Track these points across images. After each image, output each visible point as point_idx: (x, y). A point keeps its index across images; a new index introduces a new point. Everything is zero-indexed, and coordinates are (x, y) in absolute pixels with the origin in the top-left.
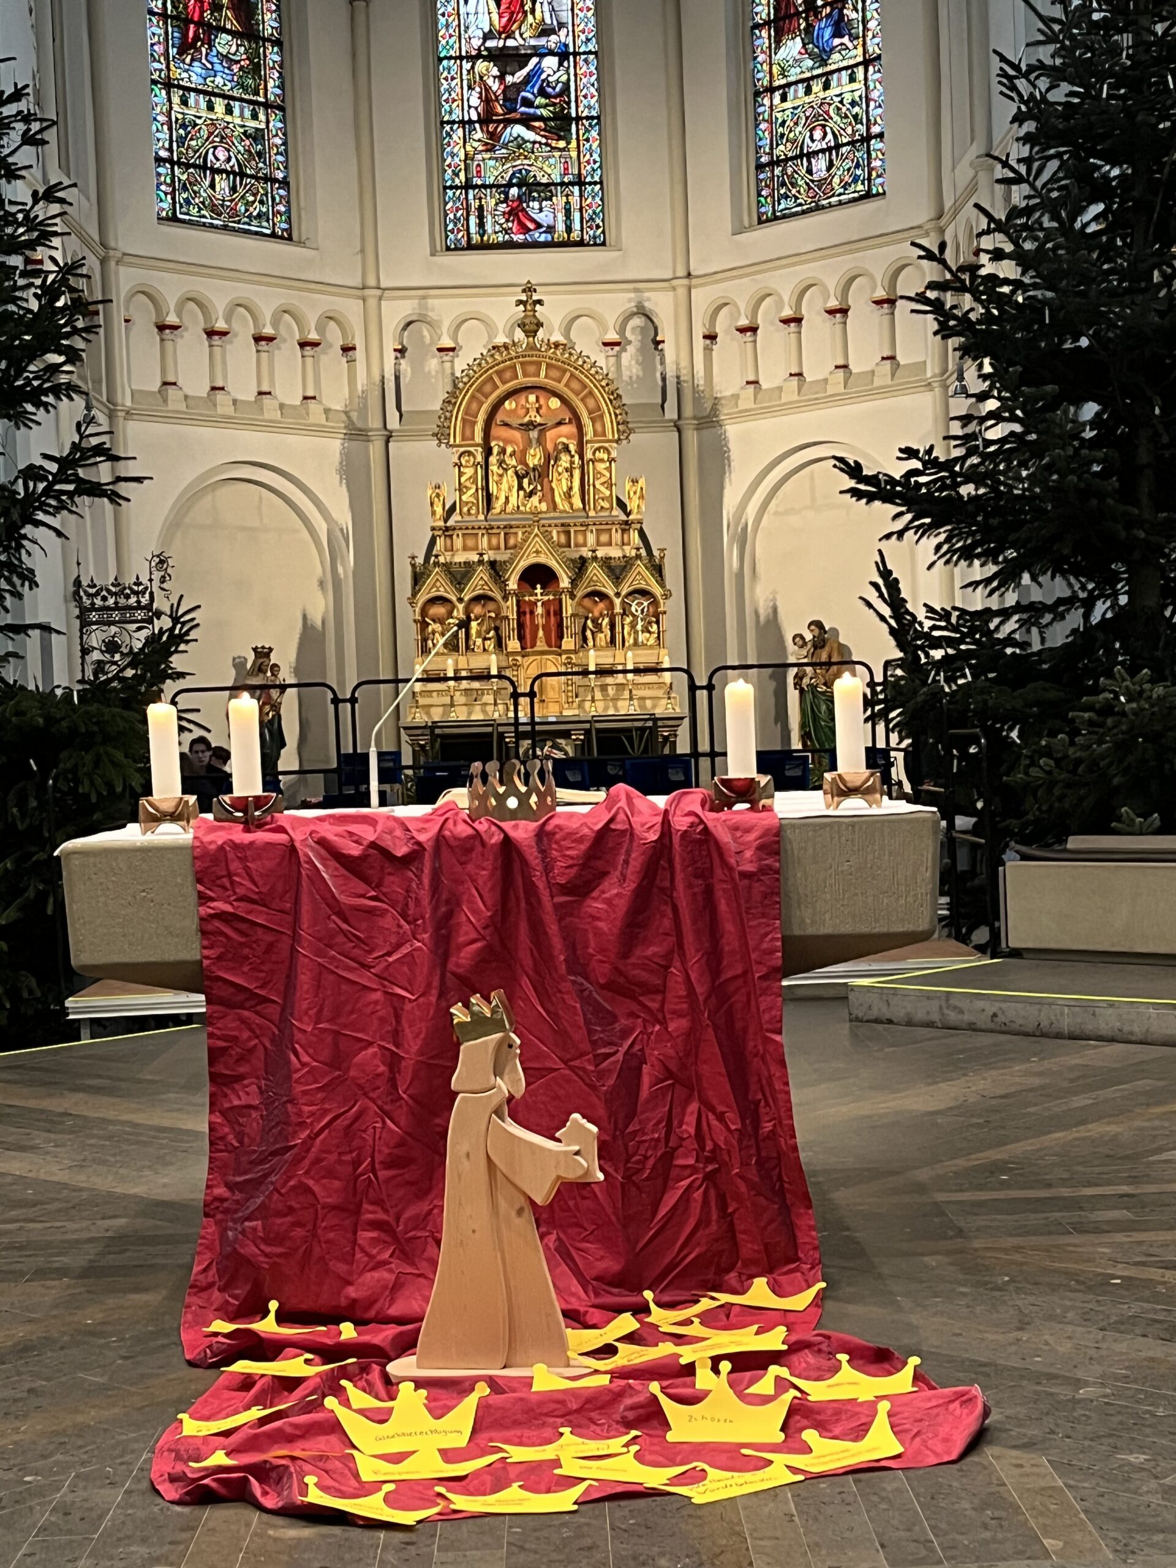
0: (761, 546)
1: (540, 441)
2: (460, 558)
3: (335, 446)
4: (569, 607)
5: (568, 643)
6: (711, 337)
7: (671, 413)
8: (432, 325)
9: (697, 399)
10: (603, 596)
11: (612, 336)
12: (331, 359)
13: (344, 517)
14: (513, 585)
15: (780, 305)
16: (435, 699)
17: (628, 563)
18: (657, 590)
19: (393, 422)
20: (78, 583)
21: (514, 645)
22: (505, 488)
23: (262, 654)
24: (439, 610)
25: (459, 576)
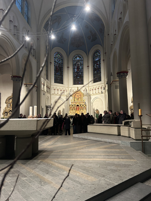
0: (93, 104)
1: (78, 97)
2: (73, 104)
3: (65, 97)
6: (90, 90)
7: (88, 95)
8: (72, 90)
10: (82, 107)
11: (84, 90)
12: (65, 92)
13: (66, 102)
15: (95, 88)
16: (70, 114)
18: (86, 107)
19: (69, 96)
20: (46, 105)
23: (60, 110)
24: (71, 108)
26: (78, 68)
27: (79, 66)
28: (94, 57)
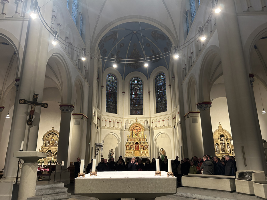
0: (157, 141)
1: (137, 131)
2: (130, 141)
3: (120, 131)
4: (140, 146)
5: (139, 150)
6: (152, 123)
7: (149, 129)
8: (129, 121)
9: (151, 128)
10: (143, 145)
11: (144, 122)
12: (120, 124)
13: (120, 138)
14: (135, 144)
15: (158, 120)
16: (127, 155)
17: (145, 142)
18: (147, 145)
19: (125, 129)
20: (96, 143)
21: (134, 150)
22: (134, 135)
23: (112, 150)
24: (128, 146)
25: (130, 143)
26: (136, 94)
27: (137, 91)
28: (156, 81)
